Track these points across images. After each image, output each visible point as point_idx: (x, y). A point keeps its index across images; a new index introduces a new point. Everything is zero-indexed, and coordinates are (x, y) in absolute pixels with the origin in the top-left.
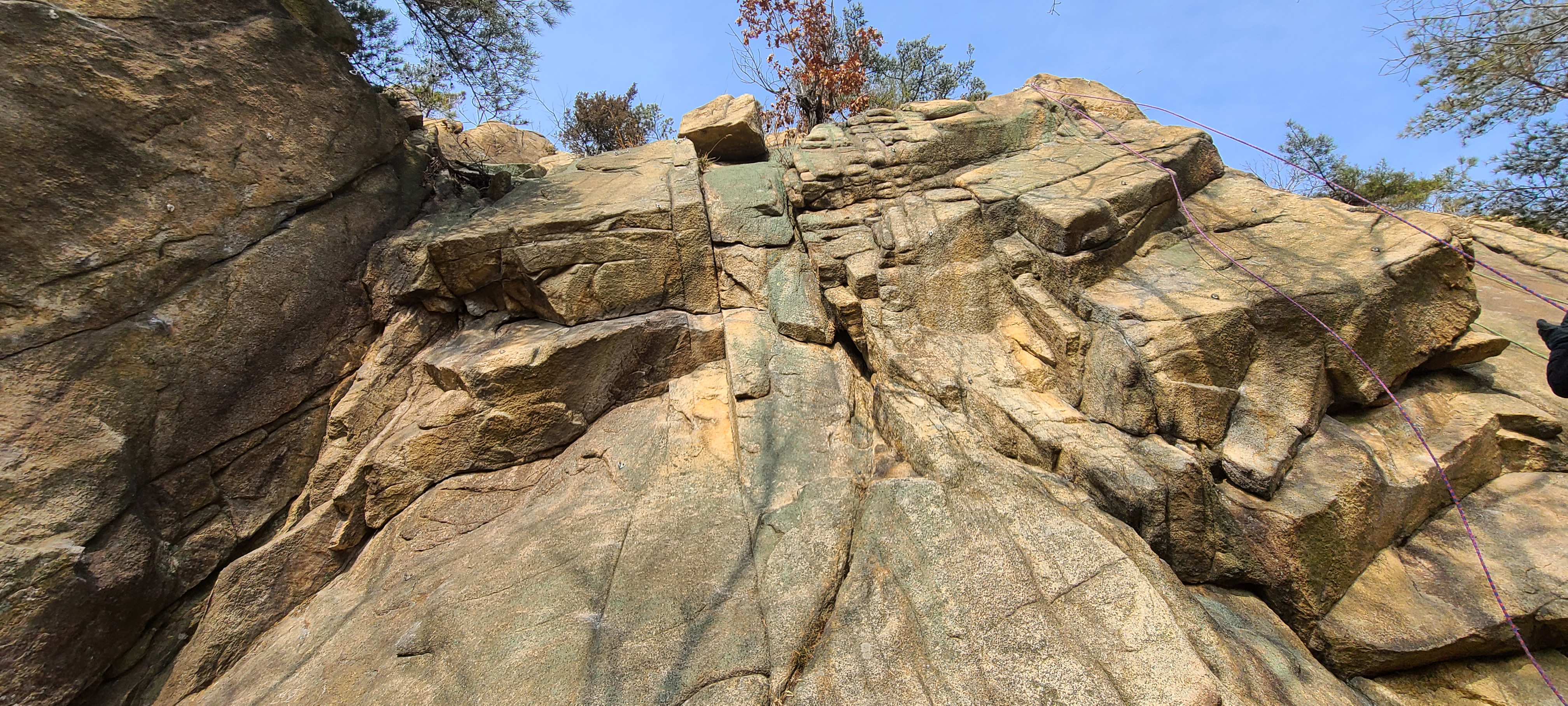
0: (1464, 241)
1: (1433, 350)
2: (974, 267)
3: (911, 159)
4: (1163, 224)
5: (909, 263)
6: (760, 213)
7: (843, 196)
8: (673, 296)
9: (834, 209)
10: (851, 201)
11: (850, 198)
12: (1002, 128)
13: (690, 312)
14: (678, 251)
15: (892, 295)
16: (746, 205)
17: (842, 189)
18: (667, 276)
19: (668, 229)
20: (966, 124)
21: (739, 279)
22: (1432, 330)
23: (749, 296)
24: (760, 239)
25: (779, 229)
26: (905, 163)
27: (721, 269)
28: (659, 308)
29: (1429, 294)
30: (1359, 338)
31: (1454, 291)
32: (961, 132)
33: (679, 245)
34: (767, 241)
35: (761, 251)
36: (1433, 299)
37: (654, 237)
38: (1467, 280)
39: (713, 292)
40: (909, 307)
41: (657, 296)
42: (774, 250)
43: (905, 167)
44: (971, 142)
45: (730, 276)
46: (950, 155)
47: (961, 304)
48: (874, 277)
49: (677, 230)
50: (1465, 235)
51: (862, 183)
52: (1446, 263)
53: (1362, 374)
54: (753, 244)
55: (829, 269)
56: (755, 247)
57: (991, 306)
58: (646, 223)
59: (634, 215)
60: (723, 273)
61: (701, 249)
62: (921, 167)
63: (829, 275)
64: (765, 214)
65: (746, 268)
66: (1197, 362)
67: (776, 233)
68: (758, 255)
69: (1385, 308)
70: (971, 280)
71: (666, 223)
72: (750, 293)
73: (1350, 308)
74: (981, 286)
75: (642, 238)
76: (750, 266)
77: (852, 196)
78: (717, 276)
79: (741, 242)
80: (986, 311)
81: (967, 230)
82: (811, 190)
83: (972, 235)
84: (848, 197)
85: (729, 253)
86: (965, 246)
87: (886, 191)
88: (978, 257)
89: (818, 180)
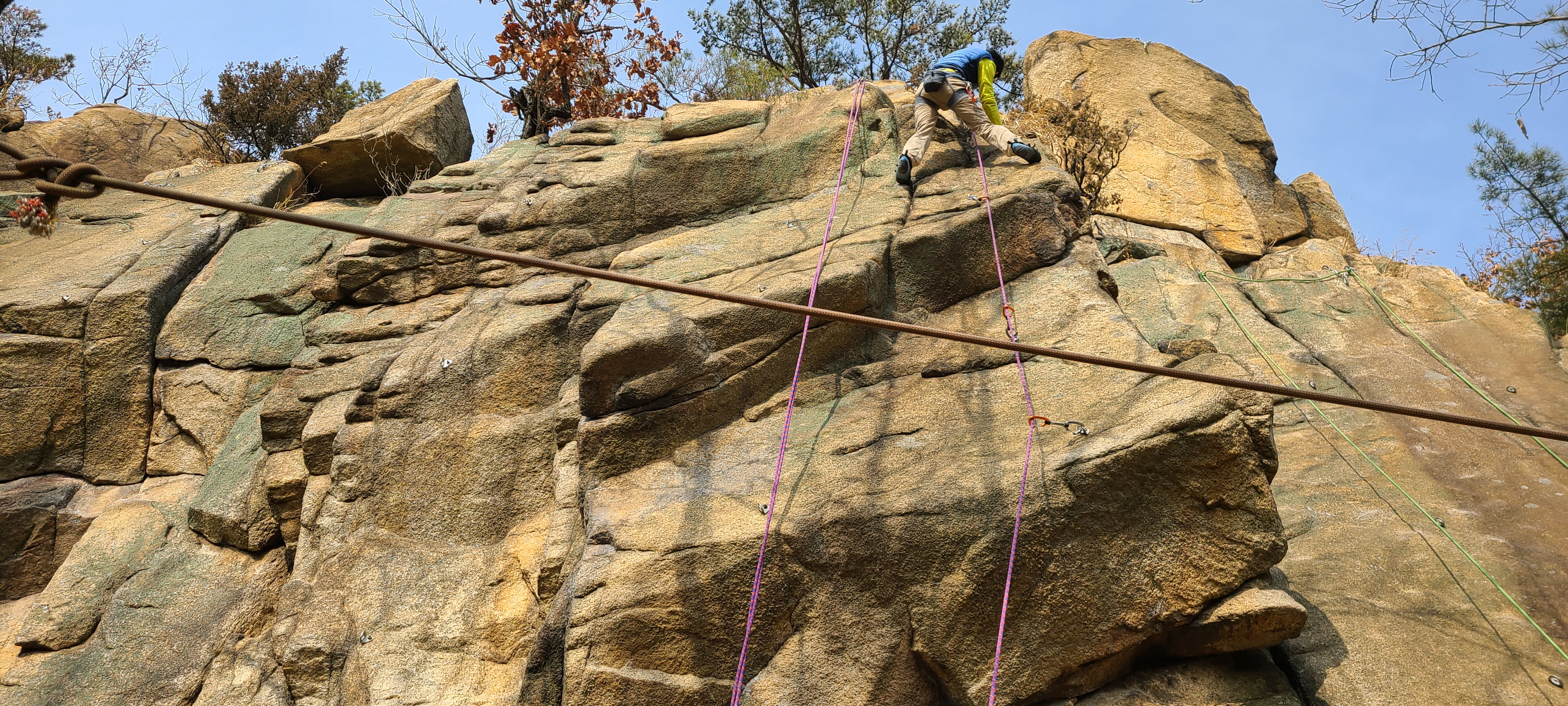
0: (1251, 421)
1: (1156, 620)
2: (505, 426)
3: (556, 219)
4: (833, 358)
6: (258, 309)
7: (417, 281)
8: (64, 452)
9: (394, 303)
10: (430, 289)
11: (428, 285)
13: (89, 480)
14: (84, 375)
15: (346, 471)
16: (237, 294)
17: (416, 270)
18: (55, 418)
19: (74, 337)
20: (684, 155)
21: (185, 424)
22: (1157, 584)
23: (199, 454)
24: (243, 354)
25: (283, 338)
26: (544, 225)
27: (159, 406)
28: (32, 472)
29: (1156, 518)
30: (970, 597)
31: (1220, 512)
32: (671, 169)
33: (88, 365)
34: (255, 359)
35: (239, 377)
36: (1165, 527)
37: (42, 351)
38: (1252, 492)
39: (136, 446)
40: (367, 494)
41: (31, 453)
42: (265, 374)
43: (542, 232)
44: (688, 185)
45: (171, 418)
46: (639, 209)
47: (462, 490)
48: (332, 436)
49: (89, 339)
50: (1257, 408)
52: (1195, 461)
53: (976, 663)
54: (227, 363)
55: (282, 419)
56: (231, 369)
57: (515, 495)
58: (39, 326)
59: (20, 313)
60: (162, 412)
61: (129, 371)
62: (572, 232)
63: (280, 428)
64: (268, 310)
65: (205, 404)
66: (662, 631)
67: (276, 344)
68: (233, 383)
69: (1041, 544)
70: (491, 448)
71: (74, 324)
72: (202, 448)
73: (963, 542)
74: (509, 457)
75: (22, 352)
76: (214, 401)
77: (431, 281)
78: (149, 419)
79: (205, 361)
80: (503, 504)
81: (522, 358)
82: (353, 271)
83: (530, 366)
84: (425, 283)
85: (179, 378)
86: (510, 385)
87: (494, 274)
88: (531, 405)
89: (370, 254)
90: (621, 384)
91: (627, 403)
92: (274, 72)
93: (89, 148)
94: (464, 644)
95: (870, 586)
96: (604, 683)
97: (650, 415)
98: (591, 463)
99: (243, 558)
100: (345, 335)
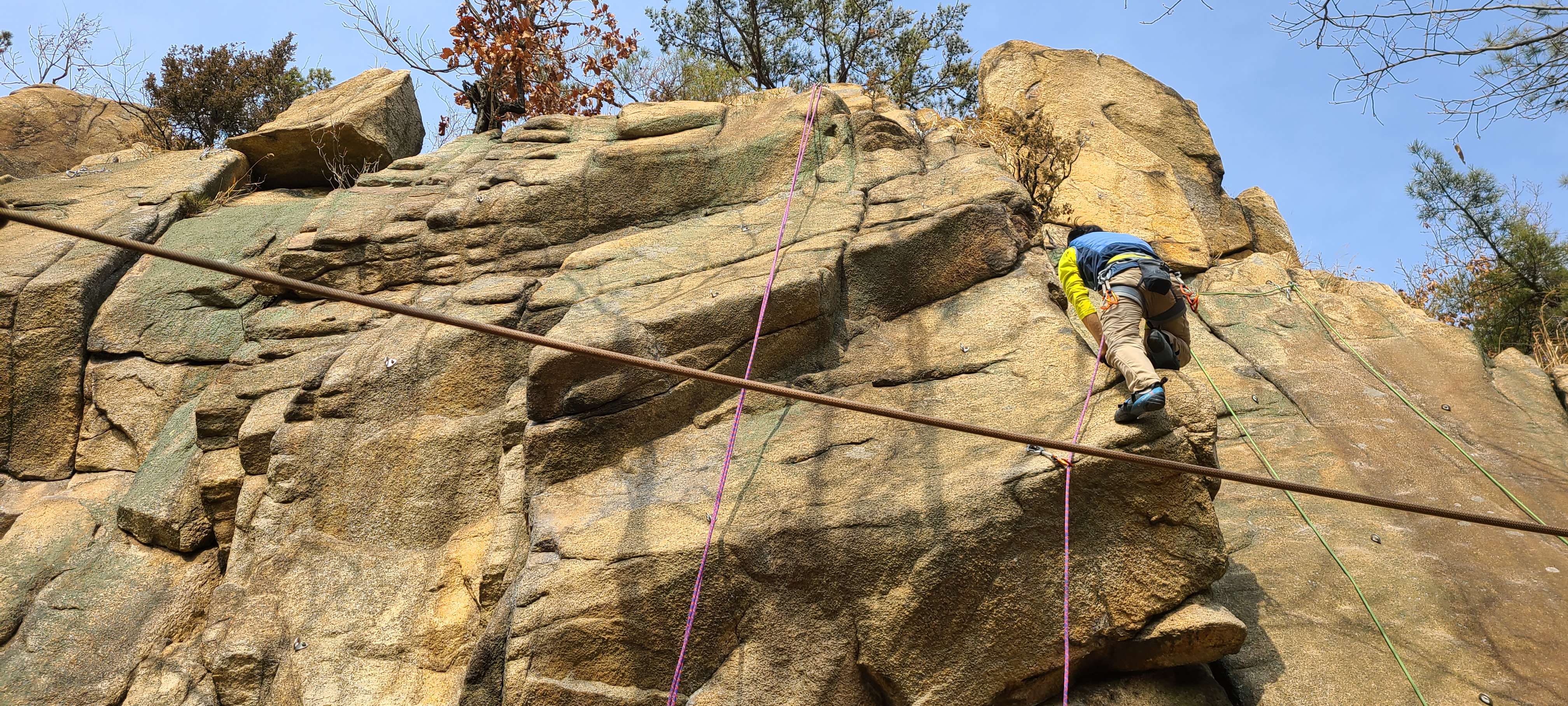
0: (1195, 438)
1: (1099, 635)
2: (450, 427)
3: (508, 217)
4: (784, 365)
5: (333, 414)
6: (196, 302)
7: (362, 276)
10: (376, 285)
11: (374, 281)
12: (713, 163)
13: (14, 475)
14: (12, 366)
15: (284, 471)
16: (173, 286)
17: (362, 265)
19: (3, 327)
20: (639, 155)
21: (117, 419)
22: (1101, 599)
23: (130, 451)
24: (179, 348)
25: (223, 332)
26: (495, 222)
27: (90, 400)
29: (1101, 533)
30: (916, 611)
31: (1163, 528)
32: (625, 169)
33: (16, 356)
34: (192, 353)
35: (175, 372)
36: (1110, 542)
38: (1195, 508)
39: (65, 441)
40: (305, 496)
42: (203, 368)
43: (492, 229)
44: (642, 186)
45: (102, 413)
46: (592, 209)
47: (404, 493)
48: (270, 435)
49: (19, 330)
50: (1202, 425)
51: (398, 256)
52: (1140, 477)
53: (921, 677)
54: (163, 357)
55: (217, 417)
56: (166, 363)
57: (459, 499)
60: (93, 406)
61: (59, 363)
62: (524, 230)
63: (216, 426)
64: (207, 303)
65: (138, 399)
66: (605, 642)
67: (215, 338)
68: (168, 377)
69: (988, 557)
70: (435, 450)
71: (3, 314)
72: (134, 445)
73: (912, 554)
74: (453, 460)
76: (148, 396)
77: (378, 277)
78: (79, 412)
79: (139, 354)
80: (446, 507)
81: (469, 359)
82: (297, 265)
83: (477, 367)
84: (371, 279)
85: (112, 372)
86: (456, 386)
87: (442, 271)
88: (477, 406)
89: (315, 248)
90: (569, 388)
91: (575, 408)
92: (220, 57)
93: (25, 129)
94: (402, 651)
95: (817, 598)
96: (544, 695)
97: (598, 420)
98: (539, 468)
99: (177, 560)
100: (286, 330)
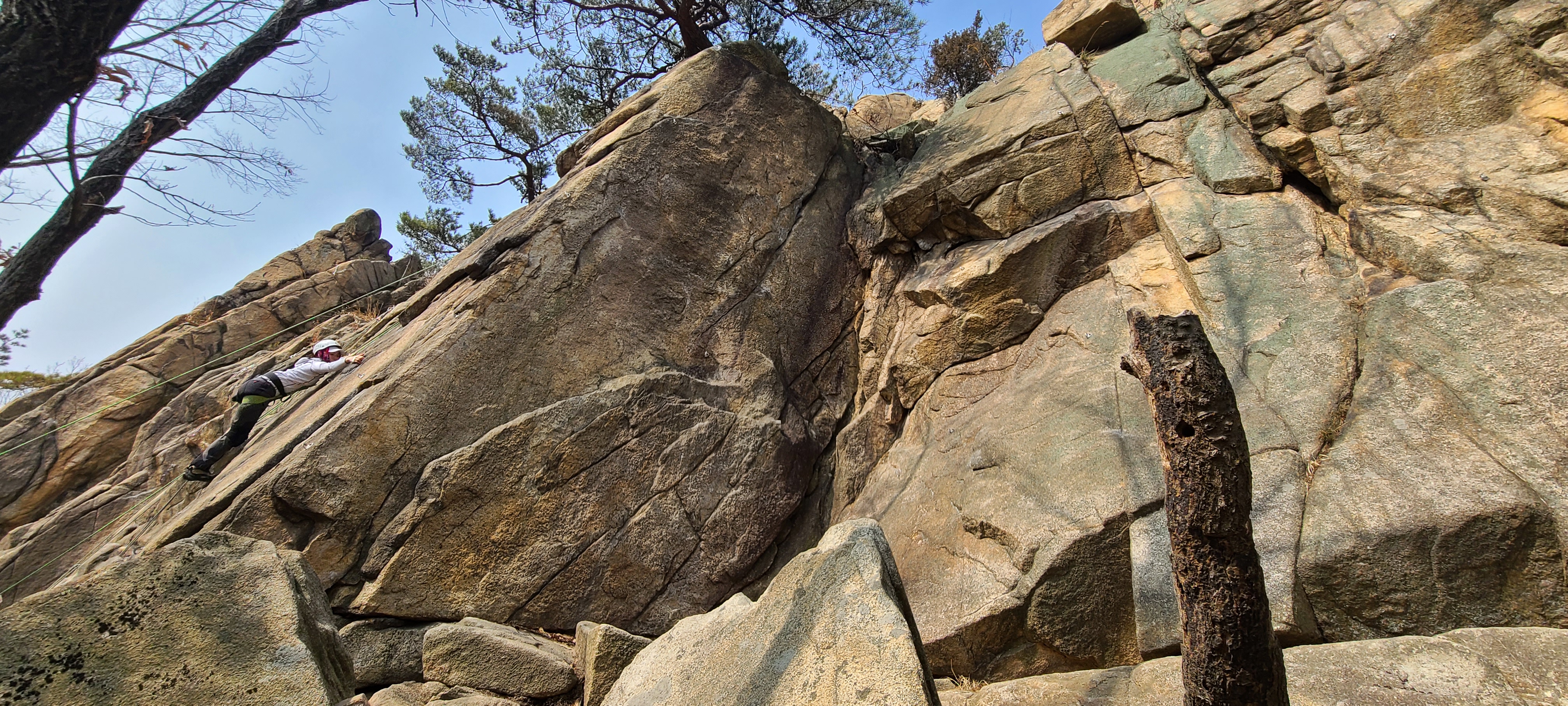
5: (1368, 77)
6: (1164, 86)
7: (1259, 35)
8: (1092, 189)
9: (1251, 52)
10: (1270, 37)
11: (1268, 34)
13: (1112, 199)
14: (1089, 147)
15: (1350, 118)
16: (1147, 83)
17: (1256, 28)
18: (1083, 172)
19: (1075, 131)
21: (1156, 155)
23: (1170, 168)
24: (1170, 110)
25: (1189, 94)
27: (1135, 151)
28: (1081, 203)
33: (1087, 142)
34: (1179, 110)
35: (1173, 122)
37: (1062, 142)
39: (1131, 175)
40: (1377, 125)
41: (1078, 193)
42: (1188, 116)
45: (1145, 155)
47: (1455, 100)
48: (1323, 105)
49: (1083, 129)
51: (1280, 13)
54: (1164, 117)
55: (1258, 116)
56: (1167, 120)
57: (1502, 91)
58: (1053, 132)
59: (1040, 129)
60: (1138, 154)
61: (1111, 139)
63: (1263, 120)
64: (1170, 84)
65: (1161, 142)
67: (1187, 99)
68: (1172, 126)
70: (1464, 70)
71: (1071, 125)
72: (1171, 165)
74: (1483, 72)
75: (1052, 146)
76: (1165, 139)
78: (1131, 159)
79: (1151, 120)
80: (1496, 98)
81: (1448, 15)
82: (1219, 42)
83: (1457, 18)
85: (1140, 134)
86: (1448, 34)
88: (1470, 40)
89: (1224, 30)
99: (1274, 194)
